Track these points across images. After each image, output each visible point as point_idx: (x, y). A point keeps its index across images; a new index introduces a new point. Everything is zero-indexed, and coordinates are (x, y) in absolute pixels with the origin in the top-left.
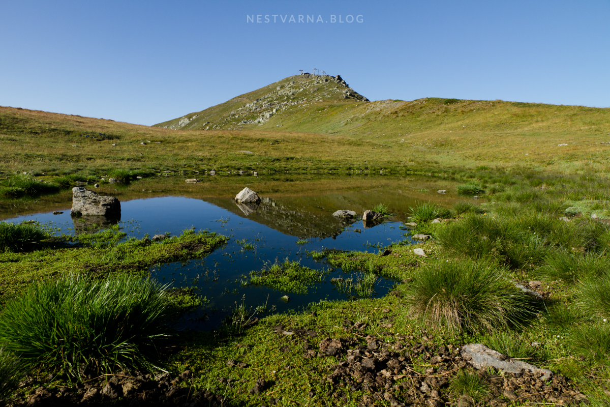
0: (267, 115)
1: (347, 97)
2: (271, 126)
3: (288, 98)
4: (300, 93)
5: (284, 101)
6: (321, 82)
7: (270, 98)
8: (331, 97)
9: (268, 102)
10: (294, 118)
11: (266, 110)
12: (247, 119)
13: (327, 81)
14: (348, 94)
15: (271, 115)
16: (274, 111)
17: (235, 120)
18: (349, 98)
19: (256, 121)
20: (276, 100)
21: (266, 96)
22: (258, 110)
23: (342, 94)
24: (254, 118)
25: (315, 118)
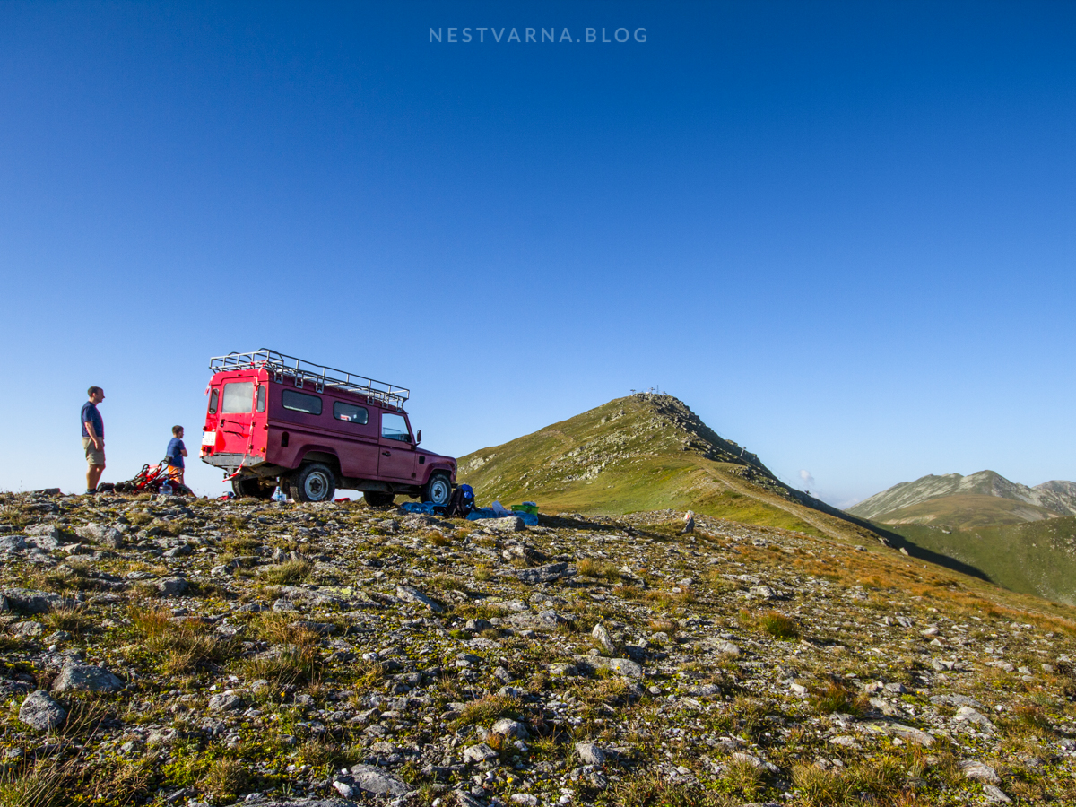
0: (596, 470)
1: (686, 449)
2: (602, 487)
3: (619, 448)
4: (633, 441)
5: (614, 452)
6: (657, 426)
7: (596, 446)
8: (667, 450)
9: (596, 452)
10: (626, 479)
11: (593, 463)
12: (572, 474)
13: (664, 425)
14: (688, 444)
15: (600, 470)
16: (603, 465)
17: (557, 474)
18: (689, 450)
19: (583, 477)
20: (604, 450)
21: (592, 444)
22: (584, 462)
23: (680, 444)
24: (580, 473)
25: (648, 481)
